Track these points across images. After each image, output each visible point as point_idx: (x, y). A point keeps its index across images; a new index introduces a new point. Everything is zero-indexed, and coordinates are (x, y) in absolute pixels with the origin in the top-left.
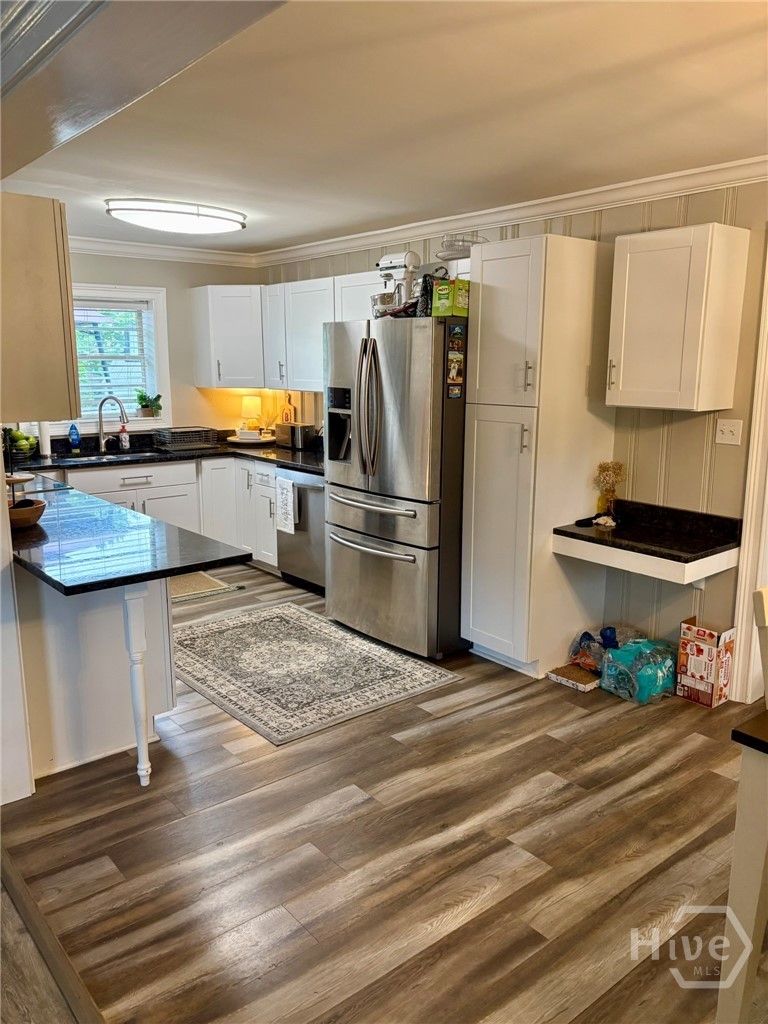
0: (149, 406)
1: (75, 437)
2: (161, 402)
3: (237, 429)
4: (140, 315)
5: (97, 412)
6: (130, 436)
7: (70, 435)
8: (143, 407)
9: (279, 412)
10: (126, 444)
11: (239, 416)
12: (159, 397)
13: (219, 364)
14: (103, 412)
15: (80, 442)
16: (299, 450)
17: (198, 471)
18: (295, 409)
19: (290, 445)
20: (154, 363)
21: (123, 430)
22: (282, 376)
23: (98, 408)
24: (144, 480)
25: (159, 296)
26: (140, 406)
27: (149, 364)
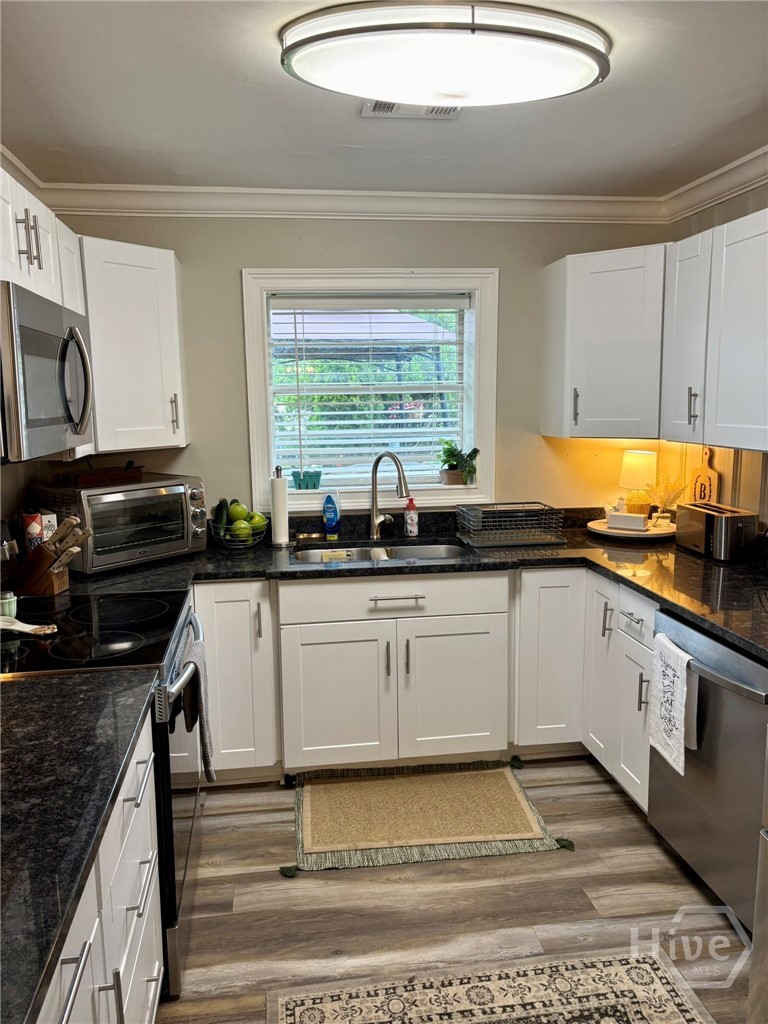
0: (459, 466)
1: (332, 516)
2: (478, 462)
3: (608, 508)
4: (461, 318)
5: (370, 475)
6: (421, 516)
7: (324, 511)
8: (452, 467)
9: (689, 481)
10: (413, 529)
11: (614, 484)
12: (475, 452)
13: (576, 396)
14: (379, 475)
15: (339, 523)
16: (719, 563)
17: (514, 591)
18: (720, 477)
19: (702, 550)
20: (472, 396)
21: (411, 506)
22: (692, 417)
23: (371, 469)
24: (412, 602)
25: (486, 283)
26: (446, 467)
27: (468, 397)
